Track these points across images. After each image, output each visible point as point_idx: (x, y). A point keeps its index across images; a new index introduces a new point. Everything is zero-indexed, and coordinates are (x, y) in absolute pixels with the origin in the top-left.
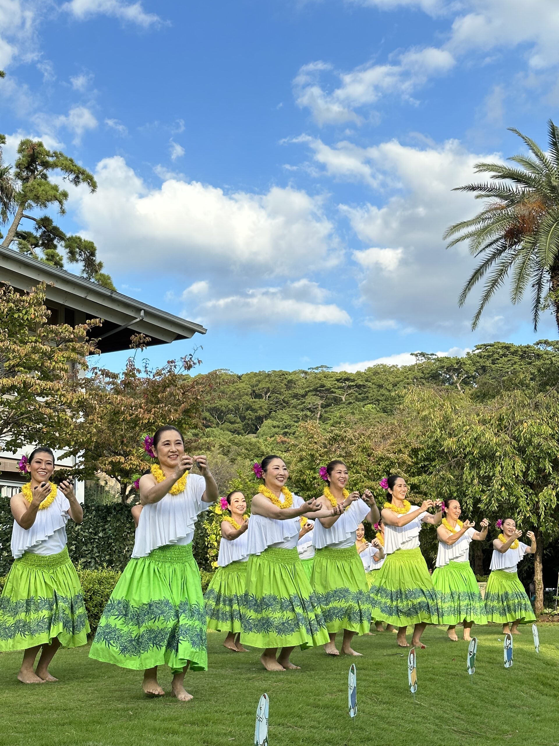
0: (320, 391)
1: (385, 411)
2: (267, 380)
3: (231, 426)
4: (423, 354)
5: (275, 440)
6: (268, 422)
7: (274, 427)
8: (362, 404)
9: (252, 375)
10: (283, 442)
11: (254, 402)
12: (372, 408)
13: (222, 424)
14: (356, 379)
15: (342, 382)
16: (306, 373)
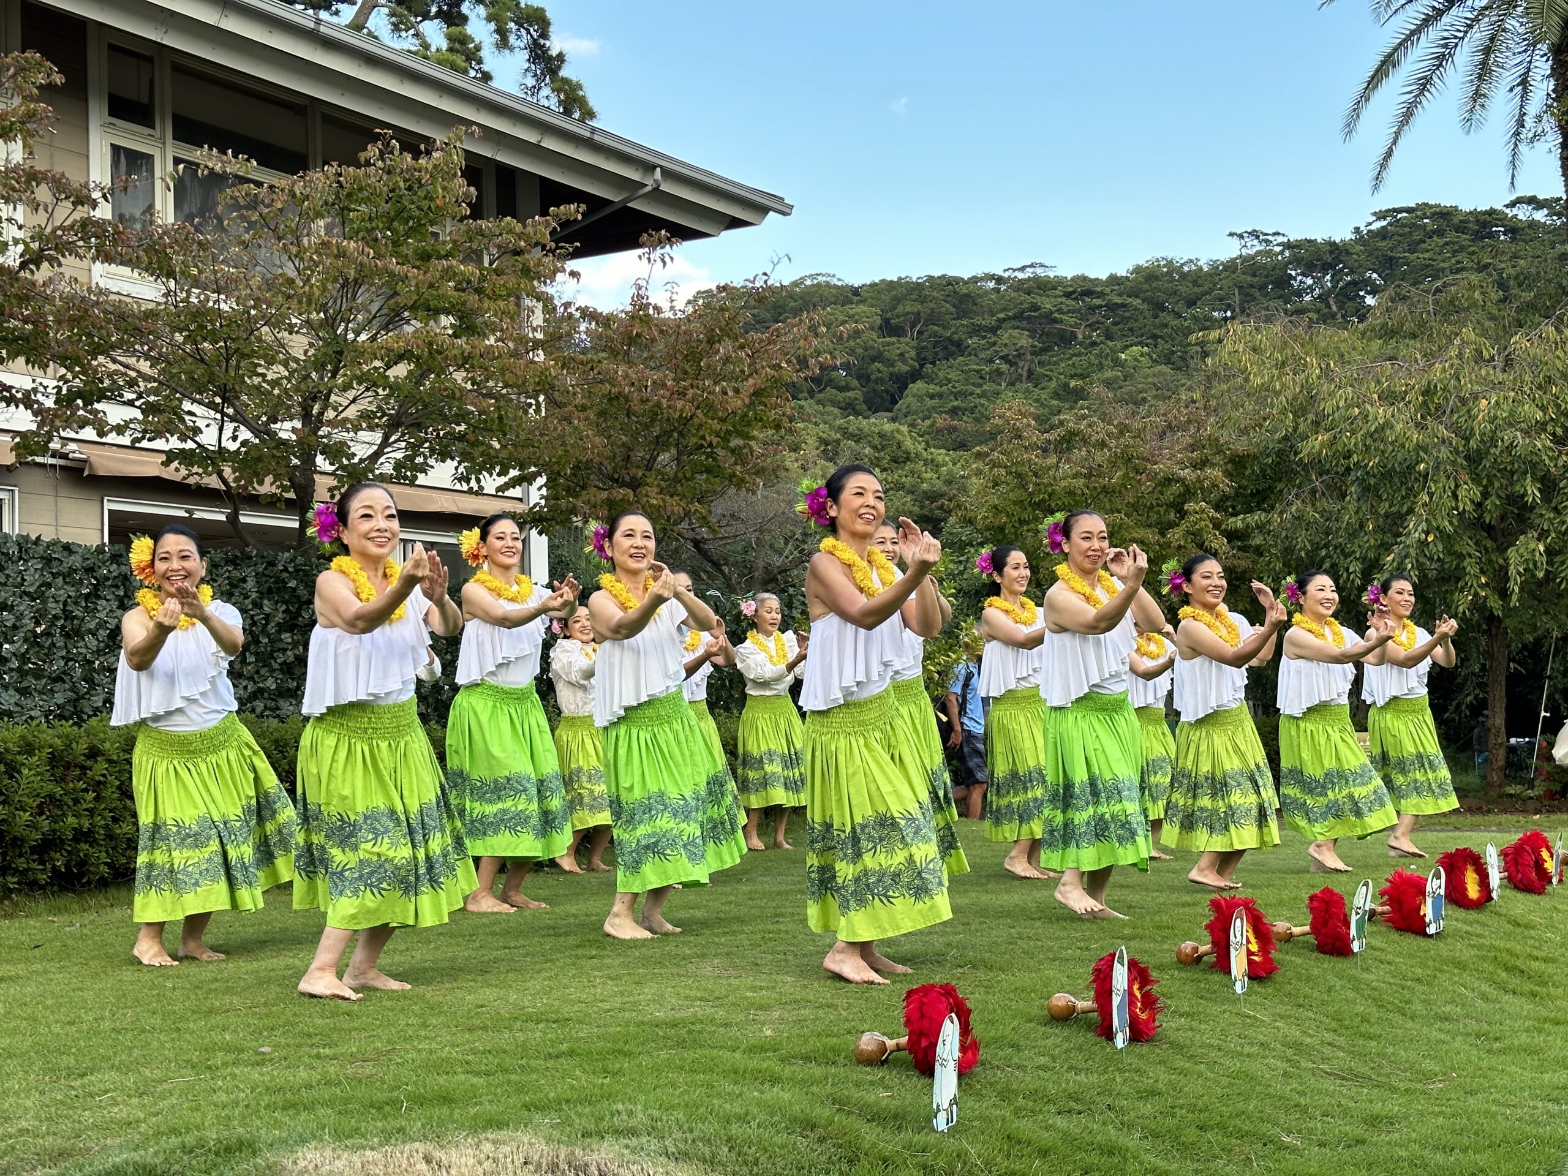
0: (1029, 318)
1: (1168, 362)
2: (914, 297)
3: (841, 396)
4: (1254, 234)
5: (932, 425)
6: (918, 387)
7: (932, 397)
8: (1119, 344)
9: (883, 286)
10: (953, 430)
11: (888, 344)
12: (1142, 355)
13: (821, 391)
14: (1108, 290)
15: (1076, 299)
16: (999, 280)
